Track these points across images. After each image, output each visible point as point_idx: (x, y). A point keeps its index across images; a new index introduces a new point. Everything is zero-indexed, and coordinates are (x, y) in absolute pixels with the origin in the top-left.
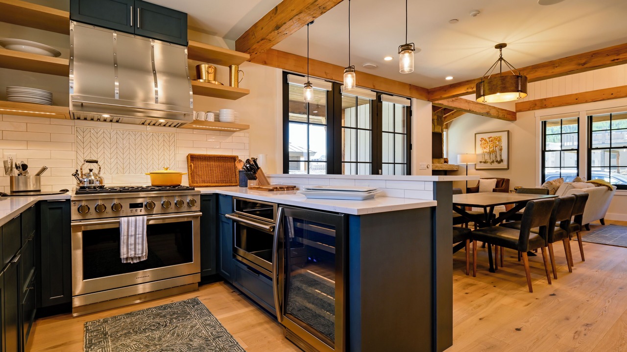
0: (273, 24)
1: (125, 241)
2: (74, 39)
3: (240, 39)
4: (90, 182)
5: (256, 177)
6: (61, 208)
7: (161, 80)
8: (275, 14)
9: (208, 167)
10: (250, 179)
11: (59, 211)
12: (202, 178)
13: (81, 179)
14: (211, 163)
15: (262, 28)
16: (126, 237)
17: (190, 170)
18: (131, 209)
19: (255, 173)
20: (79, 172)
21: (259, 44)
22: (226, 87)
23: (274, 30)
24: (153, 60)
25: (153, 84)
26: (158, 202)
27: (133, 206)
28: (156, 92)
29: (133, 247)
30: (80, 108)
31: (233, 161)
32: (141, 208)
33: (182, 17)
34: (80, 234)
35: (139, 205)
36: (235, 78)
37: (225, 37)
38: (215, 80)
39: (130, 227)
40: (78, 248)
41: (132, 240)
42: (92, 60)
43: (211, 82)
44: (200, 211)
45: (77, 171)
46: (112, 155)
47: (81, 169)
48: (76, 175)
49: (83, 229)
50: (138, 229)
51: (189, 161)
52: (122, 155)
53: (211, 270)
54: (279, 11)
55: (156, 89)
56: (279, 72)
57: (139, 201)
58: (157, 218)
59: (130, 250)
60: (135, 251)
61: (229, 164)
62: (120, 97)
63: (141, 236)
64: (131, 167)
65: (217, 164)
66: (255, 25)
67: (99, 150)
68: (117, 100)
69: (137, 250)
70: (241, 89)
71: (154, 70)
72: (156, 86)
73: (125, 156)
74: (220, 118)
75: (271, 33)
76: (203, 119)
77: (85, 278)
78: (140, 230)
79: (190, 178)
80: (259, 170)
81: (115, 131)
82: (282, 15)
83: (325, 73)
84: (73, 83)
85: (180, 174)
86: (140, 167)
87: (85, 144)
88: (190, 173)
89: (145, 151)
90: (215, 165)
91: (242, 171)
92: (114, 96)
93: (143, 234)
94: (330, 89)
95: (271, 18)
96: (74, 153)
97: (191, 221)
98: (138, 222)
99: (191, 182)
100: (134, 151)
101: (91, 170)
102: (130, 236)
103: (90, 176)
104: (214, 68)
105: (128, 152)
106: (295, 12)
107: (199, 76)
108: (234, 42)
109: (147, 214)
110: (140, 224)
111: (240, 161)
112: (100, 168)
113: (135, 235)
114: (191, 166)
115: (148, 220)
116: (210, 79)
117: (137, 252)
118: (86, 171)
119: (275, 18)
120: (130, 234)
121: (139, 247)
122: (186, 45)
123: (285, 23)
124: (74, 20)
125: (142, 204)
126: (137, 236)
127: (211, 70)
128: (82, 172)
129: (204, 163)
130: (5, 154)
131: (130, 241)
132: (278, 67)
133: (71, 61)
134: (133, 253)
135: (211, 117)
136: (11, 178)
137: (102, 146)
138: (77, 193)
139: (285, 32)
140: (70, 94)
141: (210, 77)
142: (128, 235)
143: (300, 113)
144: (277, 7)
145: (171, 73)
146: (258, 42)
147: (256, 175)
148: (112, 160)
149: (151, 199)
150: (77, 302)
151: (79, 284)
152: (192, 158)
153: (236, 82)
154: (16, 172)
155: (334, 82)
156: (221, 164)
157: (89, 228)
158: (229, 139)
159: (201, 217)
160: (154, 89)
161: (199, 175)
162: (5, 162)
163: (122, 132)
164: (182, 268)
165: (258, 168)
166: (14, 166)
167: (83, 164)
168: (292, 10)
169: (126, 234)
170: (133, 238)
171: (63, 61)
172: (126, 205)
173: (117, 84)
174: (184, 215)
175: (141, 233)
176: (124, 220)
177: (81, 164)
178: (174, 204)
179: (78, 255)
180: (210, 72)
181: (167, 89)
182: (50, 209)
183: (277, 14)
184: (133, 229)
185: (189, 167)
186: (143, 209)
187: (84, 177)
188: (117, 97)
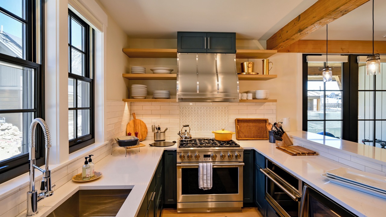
0: (297, 28)
1: (202, 178)
2: (179, 62)
3: (270, 39)
4: (186, 138)
5: (282, 139)
6: (173, 154)
7: (220, 77)
8: (298, 21)
9: (248, 127)
10: (277, 140)
11: (172, 156)
12: (244, 134)
13: (181, 136)
14: (250, 124)
15: (287, 32)
16: (202, 175)
17: (237, 129)
18: (205, 158)
19: (281, 136)
20: (181, 133)
21: (285, 42)
22: (260, 75)
23: (297, 33)
24: (216, 66)
25: (216, 81)
26: (218, 155)
27: (206, 156)
28: (218, 85)
29: (206, 181)
30: (181, 100)
31: (265, 122)
32: (209, 158)
33: (232, 36)
34: (181, 170)
35: (208, 156)
36: (266, 68)
37: (260, 40)
38: (253, 72)
39: (204, 170)
40: (180, 177)
41: (205, 177)
42: (187, 73)
43: (250, 73)
44: (244, 162)
45: (180, 132)
46: (196, 120)
47: (182, 130)
48: (179, 134)
49: (182, 167)
50: (208, 171)
51: (237, 123)
52: (200, 120)
53: (250, 199)
54: (301, 19)
55: (218, 83)
56: (300, 56)
57: (209, 153)
58: (218, 164)
59: (204, 183)
60: (207, 184)
61: (262, 125)
62: (200, 92)
63: (209, 175)
64: (205, 127)
65: (254, 124)
66: (282, 30)
67: (190, 118)
68: (198, 94)
69: (208, 184)
70: (270, 75)
71: (217, 72)
72: (218, 81)
73: (202, 120)
74: (256, 96)
75: (294, 35)
76: (246, 99)
77: (182, 194)
78: (209, 172)
79: (237, 135)
80: (284, 134)
81: (197, 107)
82: (305, 21)
83: (342, 49)
84: (178, 86)
85: (231, 134)
86: (209, 127)
87: (184, 114)
88: (237, 131)
89: (212, 117)
90: (252, 125)
91: (271, 132)
92: (196, 92)
93: (211, 174)
94: (347, 61)
95: (295, 24)
96: (179, 120)
97: (238, 168)
98: (208, 167)
99: (237, 137)
100: (206, 117)
101: (186, 131)
102: (204, 175)
103: (185, 134)
104: (252, 63)
105: (203, 118)
106: (316, 19)
107: (243, 71)
108: (265, 42)
109: (212, 161)
110: (209, 168)
111: (270, 124)
112: (190, 129)
113: (207, 174)
114: (237, 127)
115: (213, 166)
116: (249, 72)
117: (208, 185)
118: (184, 131)
119: (298, 23)
120: (204, 174)
121: (209, 182)
122: (235, 52)
123: (307, 28)
124: (179, 52)
125: (210, 155)
126: (208, 175)
127: (250, 65)
128: (182, 132)
129: (245, 124)
130: (153, 121)
131: (204, 177)
132: (299, 52)
133: (178, 75)
134: (206, 185)
135: (250, 96)
136: (154, 133)
137: (191, 115)
138: (179, 147)
139: (307, 33)
140: (177, 93)
141: (249, 70)
142: (203, 174)
143: (315, 75)
144: (299, 16)
145: (226, 73)
146: (284, 42)
147: (282, 138)
148: (196, 123)
149: (215, 152)
150: (179, 206)
151: (180, 197)
152: (238, 121)
153: (267, 71)
154: (156, 131)
155: (350, 55)
156: (257, 124)
157: (184, 167)
158: (262, 107)
159: (244, 166)
160: (216, 83)
161: (242, 132)
162: (152, 126)
163: (200, 107)
164: (232, 196)
165: (284, 132)
166: (155, 127)
167: (183, 128)
168: (313, 17)
169: (202, 173)
170: (206, 176)
171: (174, 75)
172: (202, 156)
173: (198, 83)
174: (234, 164)
175: (210, 173)
176: (201, 164)
177: (181, 128)
178: (227, 156)
179: (179, 181)
180: (249, 66)
181: (224, 83)
182: (168, 154)
183: (299, 21)
184: (206, 171)
185: (236, 127)
186: (210, 158)
187: (183, 135)
188: (198, 92)
